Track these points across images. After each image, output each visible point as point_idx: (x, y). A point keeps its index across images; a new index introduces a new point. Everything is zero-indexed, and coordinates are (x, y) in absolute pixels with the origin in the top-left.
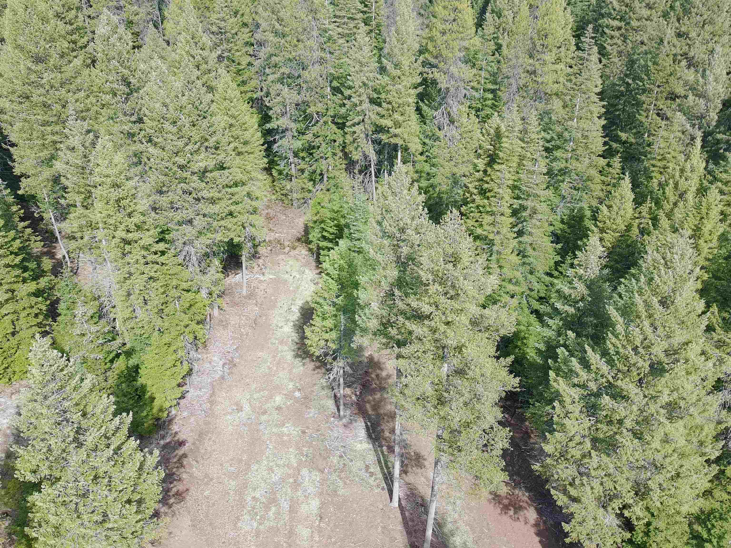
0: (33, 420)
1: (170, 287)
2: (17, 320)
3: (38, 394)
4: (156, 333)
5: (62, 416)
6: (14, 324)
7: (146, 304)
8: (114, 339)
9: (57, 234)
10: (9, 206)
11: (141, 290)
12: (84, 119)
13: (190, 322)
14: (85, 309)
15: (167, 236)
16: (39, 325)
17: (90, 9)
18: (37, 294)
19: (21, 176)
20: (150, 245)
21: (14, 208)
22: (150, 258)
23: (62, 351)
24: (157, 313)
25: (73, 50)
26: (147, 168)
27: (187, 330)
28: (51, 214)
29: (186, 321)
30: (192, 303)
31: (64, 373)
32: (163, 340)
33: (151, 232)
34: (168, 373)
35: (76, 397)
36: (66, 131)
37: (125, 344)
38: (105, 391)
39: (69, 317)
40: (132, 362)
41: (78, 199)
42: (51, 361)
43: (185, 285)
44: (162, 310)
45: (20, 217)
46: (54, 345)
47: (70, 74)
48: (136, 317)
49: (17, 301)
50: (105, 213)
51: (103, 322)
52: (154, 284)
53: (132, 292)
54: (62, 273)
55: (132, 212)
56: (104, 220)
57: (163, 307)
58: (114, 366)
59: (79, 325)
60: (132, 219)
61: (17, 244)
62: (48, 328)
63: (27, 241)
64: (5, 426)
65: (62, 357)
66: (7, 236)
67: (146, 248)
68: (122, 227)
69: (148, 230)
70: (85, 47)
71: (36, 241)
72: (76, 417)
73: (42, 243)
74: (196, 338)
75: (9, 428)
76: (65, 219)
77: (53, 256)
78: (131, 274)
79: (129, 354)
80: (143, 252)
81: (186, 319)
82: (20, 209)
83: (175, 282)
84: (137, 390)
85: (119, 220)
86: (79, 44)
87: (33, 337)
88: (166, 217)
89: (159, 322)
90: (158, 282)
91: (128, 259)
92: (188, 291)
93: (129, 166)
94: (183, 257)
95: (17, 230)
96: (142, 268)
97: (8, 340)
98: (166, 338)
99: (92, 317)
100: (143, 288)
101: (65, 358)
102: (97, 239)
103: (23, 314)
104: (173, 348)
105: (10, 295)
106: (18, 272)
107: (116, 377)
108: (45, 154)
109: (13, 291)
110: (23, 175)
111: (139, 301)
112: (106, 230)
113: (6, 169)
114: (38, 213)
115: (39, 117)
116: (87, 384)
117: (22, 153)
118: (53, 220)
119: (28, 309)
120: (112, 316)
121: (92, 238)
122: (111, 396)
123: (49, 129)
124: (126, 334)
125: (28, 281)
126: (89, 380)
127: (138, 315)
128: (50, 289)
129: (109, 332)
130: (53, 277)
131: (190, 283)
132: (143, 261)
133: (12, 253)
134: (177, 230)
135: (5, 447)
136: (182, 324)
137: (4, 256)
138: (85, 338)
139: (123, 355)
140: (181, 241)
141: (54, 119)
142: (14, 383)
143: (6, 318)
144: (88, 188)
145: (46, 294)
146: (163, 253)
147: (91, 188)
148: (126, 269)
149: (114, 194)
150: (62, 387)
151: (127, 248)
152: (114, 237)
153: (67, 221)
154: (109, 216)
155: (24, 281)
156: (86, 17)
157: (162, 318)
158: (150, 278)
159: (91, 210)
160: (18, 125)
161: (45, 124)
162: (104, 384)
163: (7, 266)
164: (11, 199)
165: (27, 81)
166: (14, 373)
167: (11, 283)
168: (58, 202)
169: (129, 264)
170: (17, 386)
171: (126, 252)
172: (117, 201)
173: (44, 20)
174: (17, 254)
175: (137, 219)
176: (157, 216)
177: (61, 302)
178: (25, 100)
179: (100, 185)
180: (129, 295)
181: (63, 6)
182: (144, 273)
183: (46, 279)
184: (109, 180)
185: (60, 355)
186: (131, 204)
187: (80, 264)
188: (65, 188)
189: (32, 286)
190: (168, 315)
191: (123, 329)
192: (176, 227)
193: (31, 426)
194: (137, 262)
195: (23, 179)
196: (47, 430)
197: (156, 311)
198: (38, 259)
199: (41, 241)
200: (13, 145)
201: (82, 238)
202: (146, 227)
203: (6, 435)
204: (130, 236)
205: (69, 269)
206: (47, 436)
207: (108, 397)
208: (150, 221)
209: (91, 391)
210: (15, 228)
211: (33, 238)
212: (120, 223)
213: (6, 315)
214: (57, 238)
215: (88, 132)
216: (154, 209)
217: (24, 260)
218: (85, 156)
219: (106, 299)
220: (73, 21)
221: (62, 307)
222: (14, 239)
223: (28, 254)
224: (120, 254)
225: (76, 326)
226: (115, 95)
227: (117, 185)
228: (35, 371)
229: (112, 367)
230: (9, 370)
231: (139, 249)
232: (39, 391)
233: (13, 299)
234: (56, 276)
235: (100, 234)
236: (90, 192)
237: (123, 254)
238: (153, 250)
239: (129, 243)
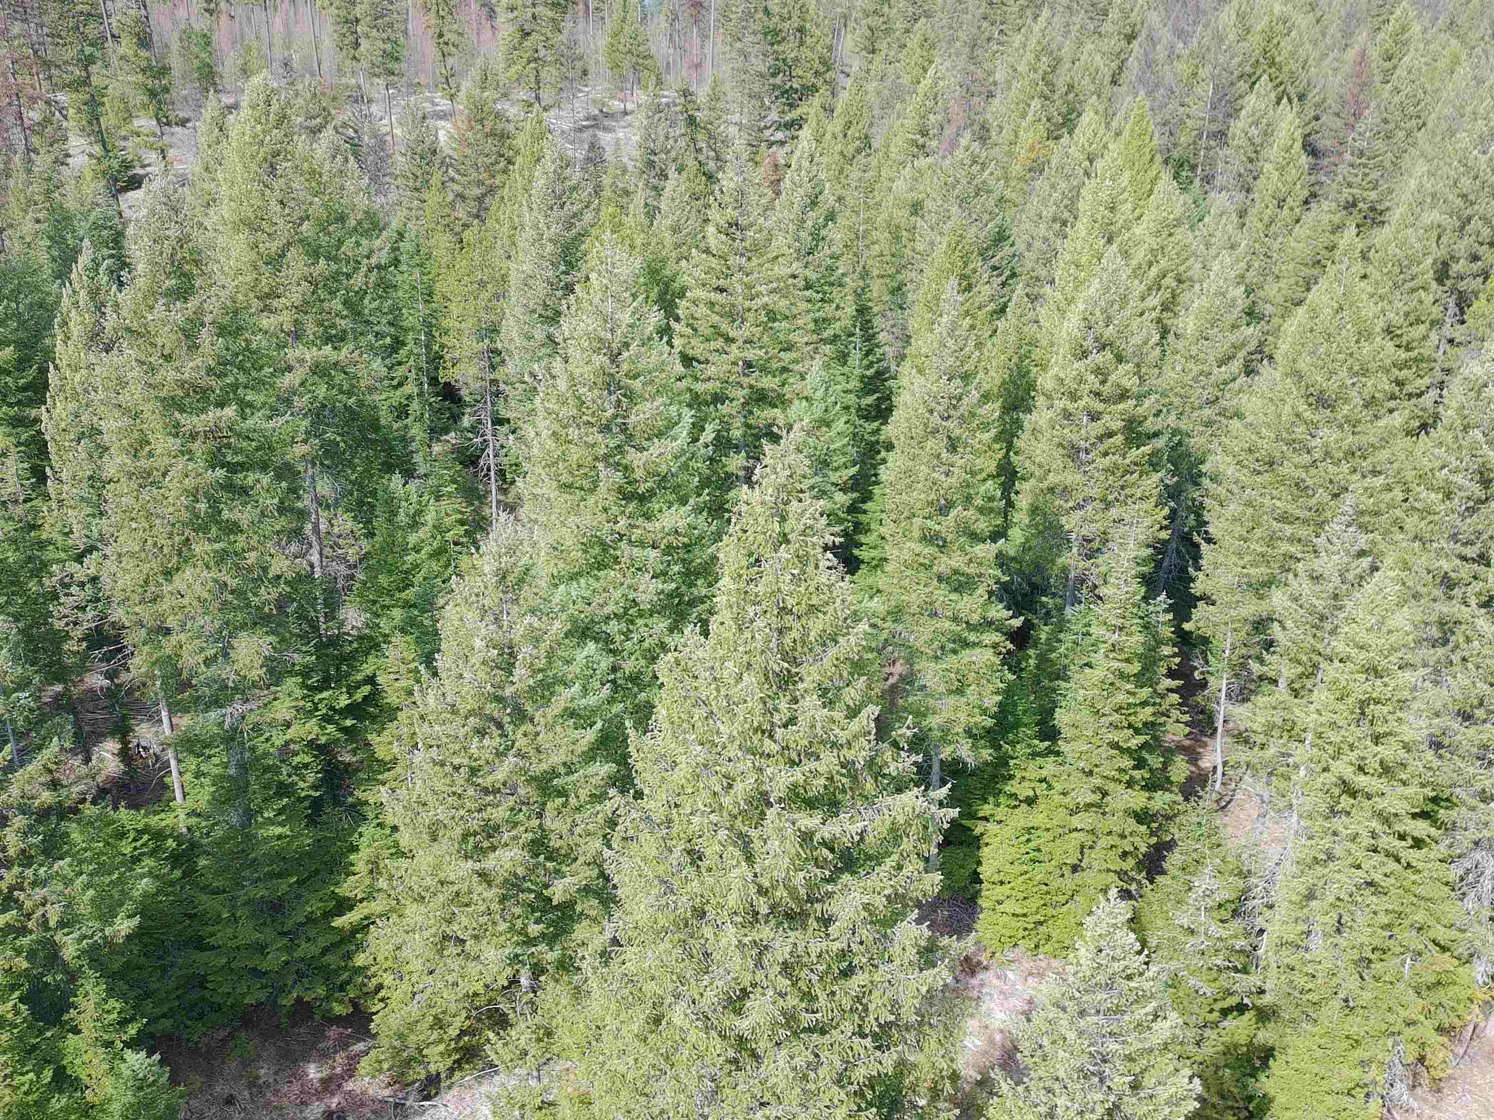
0: (1045, 1042)
1: (1406, 923)
2: (1091, 848)
3: (1072, 998)
4: (1337, 1004)
5: (1096, 1064)
6: (1082, 853)
7: (1338, 931)
8: (1245, 971)
9: (1219, 724)
10: (1159, 643)
11: (1338, 899)
12: (1364, 528)
13: (1422, 1018)
14: (1214, 884)
15: (1442, 811)
16: (1121, 874)
17: (1458, 327)
18: (1142, 817)
19: (1200, 599)
20: (1396, 815)
21: (1167, 650)
22: (1388, 842)
23: (1144, 943)
24: (1355, 962)
25: (1393, 397)
26: (1456, 658)
27: (1409, 1032)
28: (1225, 682)
29: (1413, 1013)
30: (1444, 978)
31: (1133, 984)
32: (1346, 1026)
33: (1410, 791)
34: (1330, 1100)
35: (1135, 1044)
36: (1321, 541)
37: (1262, 992)
38: (1188, 1062)
39: (1179, 886)
40: (1265, 1036)
41: (1287, 671)
42: (1119, 951)
43: (1442, 934)
44: (1370, 961)
45: (1169, 669)
46: (1135, 922)
47: (1371, 441)
48: (1307, 950)
49: (1104, 814)
50: (1327, 717)
51: (1236, 925)
52: (1374, 898)
53: (1318, 894)
54: (1200, 797)
55: (1387, 734)
56: (1320, 730)
57: (1373, 957)
58: (1225, 1023)
59: (1192, 910)
60: (1380, 748)
61: (1146, 714)
62: (1133, 887)
63: (1163, 714)
64: (997, 1023)
65: (1139, 953)
66: (1133, 694)
67: (1386, 819)
68: (1353, 756)
69: (1404, 784)
70: (1419, 395)
71: (1178, 721)
72: (1120, 1082)
73: (1188, 730)
74: (1421, 1060)
75: (1001, 1031)
76: (1246, 700)
77: (1197, 760)
78: (1330, 857)
79: (1265, 1015)
80: (1375, 824)
81: (1415, 1008)
82: (1175, 655)
83: (1420, 917)
84: (1250, 1098)
85: (1350, 740)
86: (1409, 389)
87: (1105, 891)
88: (1458, 771)
89: (1352, 984)
90: (1385, 899)
91: (1337, 823)
92: (1444, 949)
93: (1418, 642)
94: (1461, 872)
95: (1155, 691)
96: (1361, 855)
97: (1063, 876)
98: (1354, 1026)
99: (1220, 906)
100: (1346, 898)
101: (1143, 958)
102: (1291, 761)
103: (1104, 842)
104: (1359, 1053)
105: (1097, 797)
106: (1127, 763)
107: (1221, 1048)
108: (1259, 572)
109: (1105, 794)
110: (1205, 598)
111: (1327, 919)
112: (1315, 750)
113: (1180, 579)
114: (1202, 673)
115: (1278, 504)
116: (1163, 1030)
117: (1221, 559)
118: (1223, 694)
119: (1116, 838)
120: (1260, 922)
121: (1283, 755)
122: (1197, 1081)
123: (1288, 530)
124: (1273, 972)
125: (1137, 788)
126: (1168, 1024)
127: (1312, 946)
128: (1168, 818)
129: (1242, 951)
130: (1180, 798)
131: (1454, 934)
132: (1367, 841)
133: (1130, 726)
134: (1473, 809)
135: (983, 1061)
136: (1403, 1013)
137: (1116, 727)
138: (1192, 940)
139: (1253, 1013)
140: (1473, 834)
141: (1304, 514)
142: (1041, 956)
143: (1075, 835)
144: (1316, 658)
145: (1156, 825)
146: (1418, 843)
147: (1321, 659)
148: (1326, 842)
149: (1362, 688)
150: (1118, 1010)
151: (1346, 801)
152: (1326, 770)
153: (1249, 704)
154: (1333, 725)
155: (1130, 784)
156: (1444, 341)
157: (1362, 977)
158: (1370, 884)
159: (1304, 701)
160: (1233, 508)
161: (1284, 518)
162: (1191, 1049)
163: (1115, 746)
164: (1167, 632)
165: (1285, 435)
166: (1049, 938)
167: (1106, 777)
168: (1244, 666)
169: (1335, 834)
170: (1044, 965)
171: (1339, 808)
172: (1362, 702)
173: (1364, 334)
174: (1137, 731)
175: (1389, 751)
176: (1436, 763)
177: (1177, 850)
178: (1266, 467)
179: (1341, 661)
180: (1310, 896)
181: (1407, 314)
182: (1359, 867)
183: (1168, 797)
184: (1363, 655)
185: (1138, 946)
186: (1390, 717)
187: (1239, 796)
188: (1269, 645)
189: (1138, 799)
190: (1377, 979)
191: (1272, 959)
192: (1473, 802)
193: (1039, 1053)
194: (1354, 838)
195: (1200, 604)
196: (1061, 1074)
197: (1356, 957)
198: (1168, 753)
199: (1186, 724)
200: (1209, 541)
201: (1263, 746)
202: (1404, 777)
203: (991, 1042)
204: (1361, 781)
205: (1215, 796)
206: (1056, 1086)
207: (1191, 1078)
208: (1416, 766)
209: (1166, 1046)
210: (1152, 683)
211: (1175, 714)
212: (1352, 747)
213: (1076, 830)
214: (1216, 729)
215: (1362, 553)
216: (1436, 745)
217: (1144, 746)
218: (1336, 597)
219: (1262, 884)
220: (1415, 344)
221: (1173, 860)
222: (1144, 704)
223: (1155, 738)
224: (1323, 808)
225: (1185, 908)
226: (1448, 496)
227: (1376, 671)
228: (1084, 953)
229: (1221, 1025)
230: (1042, 929)
231: (1370, 814)
232: (1078, 995)
233: (1100, 807)
234: (1187, 799)
235: (1301, 753)
236: (1315, 666)
237: (1332, 811)
238: (1399, 828)
239: (1353, 794)
